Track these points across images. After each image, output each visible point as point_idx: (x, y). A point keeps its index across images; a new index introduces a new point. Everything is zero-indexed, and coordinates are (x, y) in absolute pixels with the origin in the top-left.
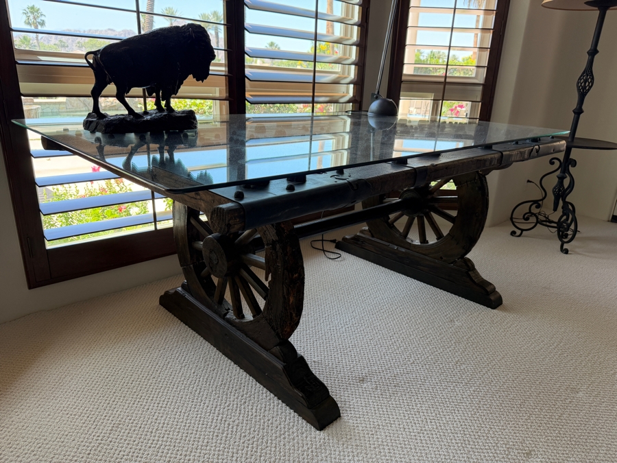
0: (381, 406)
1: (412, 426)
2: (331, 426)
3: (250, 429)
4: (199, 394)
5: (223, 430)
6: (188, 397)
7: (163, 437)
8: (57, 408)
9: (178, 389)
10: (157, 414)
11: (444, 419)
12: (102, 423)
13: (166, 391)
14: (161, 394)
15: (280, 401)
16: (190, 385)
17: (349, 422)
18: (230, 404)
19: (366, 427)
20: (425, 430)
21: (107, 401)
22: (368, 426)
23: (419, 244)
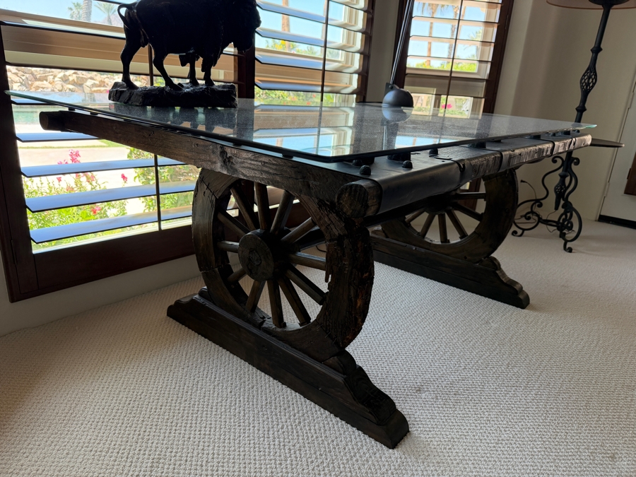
0: (448, 416)
1: (488, 436)
2: (402, 442)
3: (315, 453)
4: (244, 416)
5: (286, 457)
6: (232, 420)
7: (217, 471)
8: (75, 444)
9: (219, 413)
10: (201, 443)
11: (516, 426)
12: (138, 459)
13: (204, 415)
14: (199, 419)
15: (338, 419)
16: (230, 406)
17: (420, 437)
18: (283, 426)
19: (440, 441)
20: (503, 440)
21: (137, 433)
22: (442, 440)
23: (440, 243)
